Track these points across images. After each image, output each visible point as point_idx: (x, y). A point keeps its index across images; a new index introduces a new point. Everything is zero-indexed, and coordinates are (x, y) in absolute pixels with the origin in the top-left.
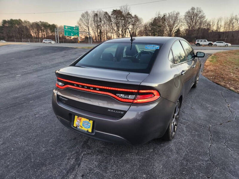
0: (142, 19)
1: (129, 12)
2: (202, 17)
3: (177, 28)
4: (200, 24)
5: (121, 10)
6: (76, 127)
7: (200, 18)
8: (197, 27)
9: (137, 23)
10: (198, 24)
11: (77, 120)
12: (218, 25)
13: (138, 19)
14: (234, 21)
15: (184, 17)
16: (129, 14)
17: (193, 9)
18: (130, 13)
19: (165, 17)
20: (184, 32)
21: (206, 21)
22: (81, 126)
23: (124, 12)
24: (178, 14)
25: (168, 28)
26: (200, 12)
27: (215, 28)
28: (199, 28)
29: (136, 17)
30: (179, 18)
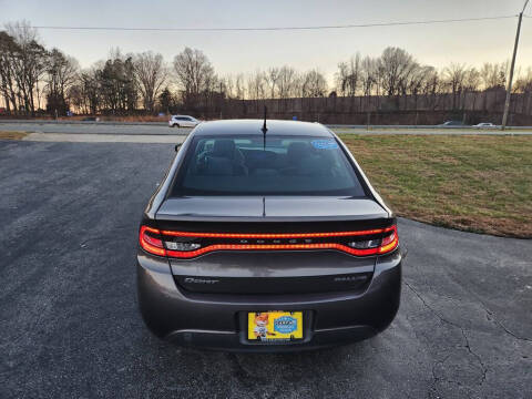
0: (74, 59)
1: (36, 39)
2: (208, 70)
3: (163, 87)
4: (207, 82)
5: (9, 34)
6: (259, 339)
7: (204, 70)
8: (202, 88)
9: (63, 70)
10: (203, 82)
11: (255, 323)
12: (238, 86)
13: (63, 59)
14: (263, 81)
15: (173, 66)
16: (34, 44)
17: (188, 51)
18: (39, 43)
19: (132, 61)
20: (179, 97)
21: (216, 77)
22: (272, 331)
23: (19, 39)
24: (159, 58)
25: (142, 85)
26: (203, 58)
27: (234, 93)
28: (207, 91)
29: (56, 54)
30: (162, 67)
